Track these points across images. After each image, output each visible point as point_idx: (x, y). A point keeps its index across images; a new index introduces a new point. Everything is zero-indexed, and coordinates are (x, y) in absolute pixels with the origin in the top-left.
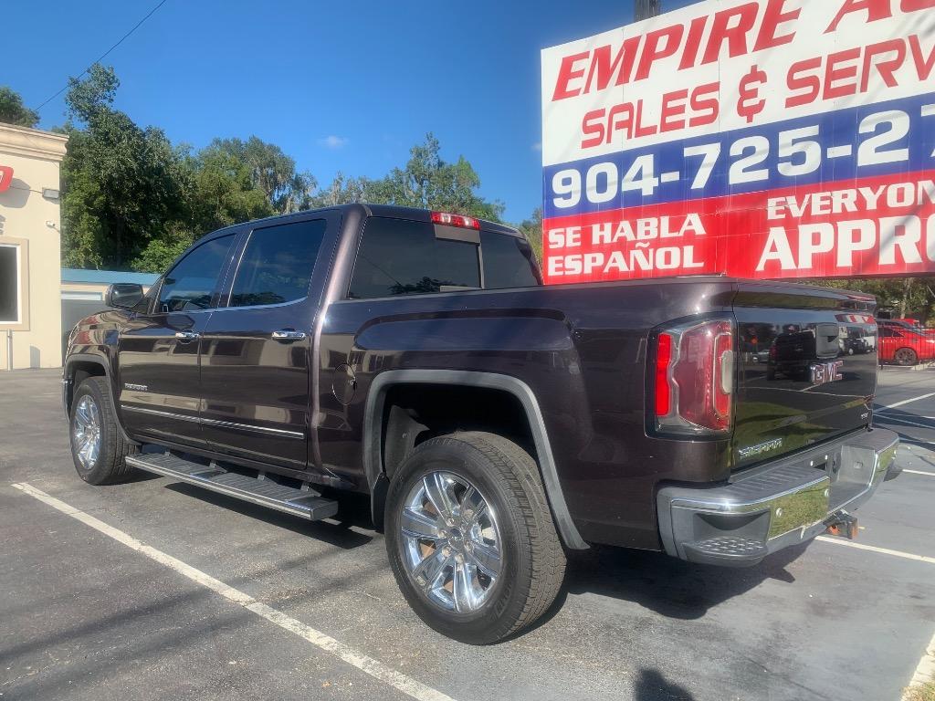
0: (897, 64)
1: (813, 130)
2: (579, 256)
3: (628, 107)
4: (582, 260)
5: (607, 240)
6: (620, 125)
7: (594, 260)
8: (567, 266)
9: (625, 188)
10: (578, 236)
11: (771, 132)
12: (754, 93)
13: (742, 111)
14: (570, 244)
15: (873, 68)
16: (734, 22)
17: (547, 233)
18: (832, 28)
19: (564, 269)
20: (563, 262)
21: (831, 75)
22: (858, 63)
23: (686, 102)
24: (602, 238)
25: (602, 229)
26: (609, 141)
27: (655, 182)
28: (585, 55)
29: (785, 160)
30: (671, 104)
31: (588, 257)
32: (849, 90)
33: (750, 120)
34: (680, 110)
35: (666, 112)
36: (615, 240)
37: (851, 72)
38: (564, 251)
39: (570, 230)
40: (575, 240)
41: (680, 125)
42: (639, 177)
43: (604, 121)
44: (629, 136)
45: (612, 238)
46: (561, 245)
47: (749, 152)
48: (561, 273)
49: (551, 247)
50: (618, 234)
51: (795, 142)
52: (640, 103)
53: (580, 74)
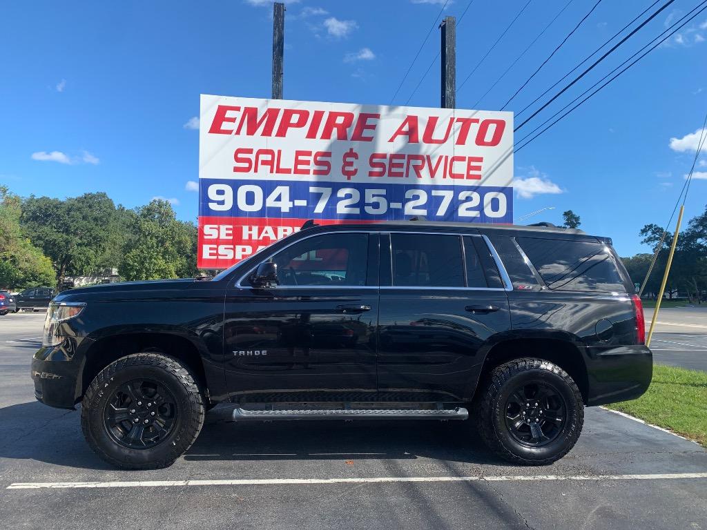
0: (422, 167)
1: (383, 192)
2: (232, 246)
3: (270, 152)
4: (234, 249)
5: (255, 237)
6: (264, 163)
7: (244, 250)
8: (220, 253)
9: (268, 205)
10: (231, 232)
11: (361, 188)
12: (351, 164)
13: (345, 173)
14: (223, 236)
15: (411, 167)
16: (340, 120)
17: (203, 227)
18: (391, 140)
19: (217, 254)
20: (217, 249)
21: (392, 165)
22: (405, 161)
23: (311, 159)
24: (250, 236)
25: (250, 229)
26: (256, 171)
27: (291, 204)
28: (238, 109)
29: (369, 205)
30: (301, 158)
31: (239, 248)
32: (400, 175)
33: (349, 178)
34: (307, 163)
35: (297, 162)
36: (261, 238)
37: (401, 165)
38: (218, 242)
39: (223, 228)
40: (227, 235)
41: (307, 172)
42: (279, 199)
43: (252, 157)
44: (272, 171)
45: (259, 237)
46: (215, 236)
47: (348, 196)
48: (215, 257)
49: (206, 237)
50: (263, 234)
51: (374, 196)
52: (279, 152)
53: (233, 120)
